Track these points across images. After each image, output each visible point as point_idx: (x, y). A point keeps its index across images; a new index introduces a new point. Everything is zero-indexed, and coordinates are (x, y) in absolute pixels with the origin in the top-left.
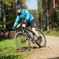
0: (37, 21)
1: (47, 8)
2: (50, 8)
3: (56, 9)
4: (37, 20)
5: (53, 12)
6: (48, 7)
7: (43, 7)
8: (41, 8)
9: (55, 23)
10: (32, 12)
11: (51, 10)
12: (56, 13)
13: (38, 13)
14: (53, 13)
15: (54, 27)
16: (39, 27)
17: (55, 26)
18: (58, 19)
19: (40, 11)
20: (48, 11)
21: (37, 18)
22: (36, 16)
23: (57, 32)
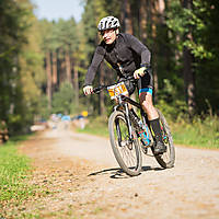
0: (80, 74)
1: (128, 10)
2: (143, 10)
3: (170, 14)
4: (82, 70)
5: (154, 27)
6: (131, 8)
7: (109, 8)
8: (99, 10)
9: (166, 81)
10: (57, 30)
11: (144, 22)
12: (170, 35)
13: (86, 34)
14: (154, 35)
15: (162, 102)
16: (92, 100)
17: (166, 93)
18: (178, 63)
19: (94, 26)
20: (132, 24)
21: (83, 57)
22: (77, 49)
23: (176, 125)
